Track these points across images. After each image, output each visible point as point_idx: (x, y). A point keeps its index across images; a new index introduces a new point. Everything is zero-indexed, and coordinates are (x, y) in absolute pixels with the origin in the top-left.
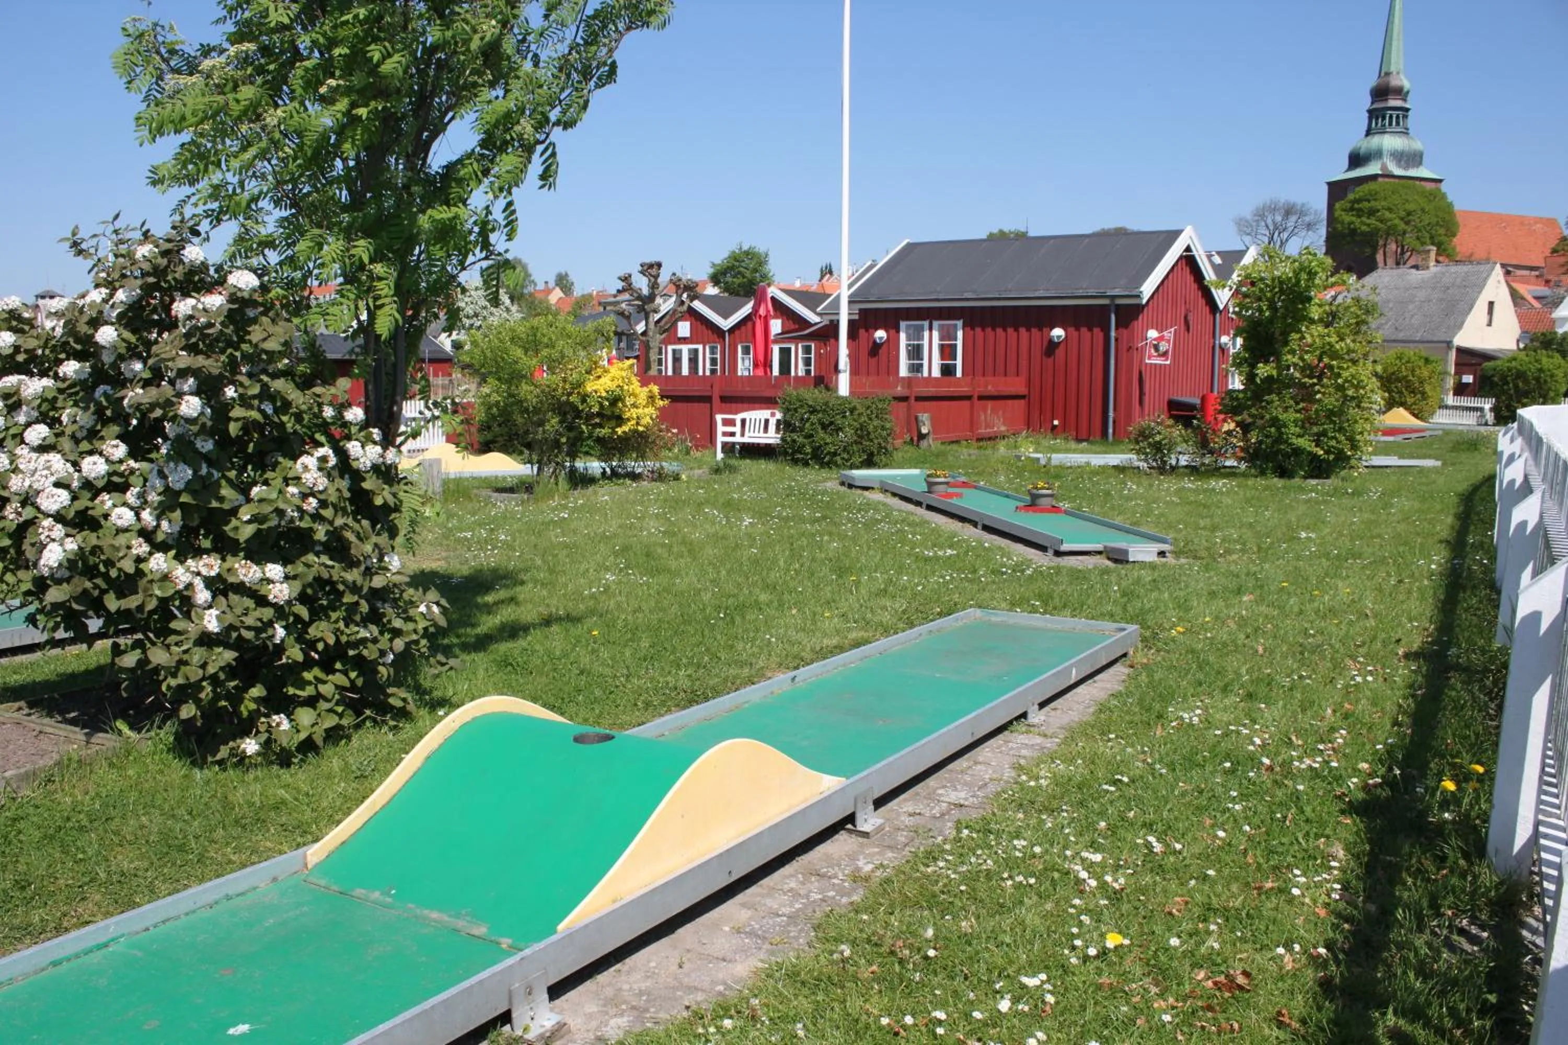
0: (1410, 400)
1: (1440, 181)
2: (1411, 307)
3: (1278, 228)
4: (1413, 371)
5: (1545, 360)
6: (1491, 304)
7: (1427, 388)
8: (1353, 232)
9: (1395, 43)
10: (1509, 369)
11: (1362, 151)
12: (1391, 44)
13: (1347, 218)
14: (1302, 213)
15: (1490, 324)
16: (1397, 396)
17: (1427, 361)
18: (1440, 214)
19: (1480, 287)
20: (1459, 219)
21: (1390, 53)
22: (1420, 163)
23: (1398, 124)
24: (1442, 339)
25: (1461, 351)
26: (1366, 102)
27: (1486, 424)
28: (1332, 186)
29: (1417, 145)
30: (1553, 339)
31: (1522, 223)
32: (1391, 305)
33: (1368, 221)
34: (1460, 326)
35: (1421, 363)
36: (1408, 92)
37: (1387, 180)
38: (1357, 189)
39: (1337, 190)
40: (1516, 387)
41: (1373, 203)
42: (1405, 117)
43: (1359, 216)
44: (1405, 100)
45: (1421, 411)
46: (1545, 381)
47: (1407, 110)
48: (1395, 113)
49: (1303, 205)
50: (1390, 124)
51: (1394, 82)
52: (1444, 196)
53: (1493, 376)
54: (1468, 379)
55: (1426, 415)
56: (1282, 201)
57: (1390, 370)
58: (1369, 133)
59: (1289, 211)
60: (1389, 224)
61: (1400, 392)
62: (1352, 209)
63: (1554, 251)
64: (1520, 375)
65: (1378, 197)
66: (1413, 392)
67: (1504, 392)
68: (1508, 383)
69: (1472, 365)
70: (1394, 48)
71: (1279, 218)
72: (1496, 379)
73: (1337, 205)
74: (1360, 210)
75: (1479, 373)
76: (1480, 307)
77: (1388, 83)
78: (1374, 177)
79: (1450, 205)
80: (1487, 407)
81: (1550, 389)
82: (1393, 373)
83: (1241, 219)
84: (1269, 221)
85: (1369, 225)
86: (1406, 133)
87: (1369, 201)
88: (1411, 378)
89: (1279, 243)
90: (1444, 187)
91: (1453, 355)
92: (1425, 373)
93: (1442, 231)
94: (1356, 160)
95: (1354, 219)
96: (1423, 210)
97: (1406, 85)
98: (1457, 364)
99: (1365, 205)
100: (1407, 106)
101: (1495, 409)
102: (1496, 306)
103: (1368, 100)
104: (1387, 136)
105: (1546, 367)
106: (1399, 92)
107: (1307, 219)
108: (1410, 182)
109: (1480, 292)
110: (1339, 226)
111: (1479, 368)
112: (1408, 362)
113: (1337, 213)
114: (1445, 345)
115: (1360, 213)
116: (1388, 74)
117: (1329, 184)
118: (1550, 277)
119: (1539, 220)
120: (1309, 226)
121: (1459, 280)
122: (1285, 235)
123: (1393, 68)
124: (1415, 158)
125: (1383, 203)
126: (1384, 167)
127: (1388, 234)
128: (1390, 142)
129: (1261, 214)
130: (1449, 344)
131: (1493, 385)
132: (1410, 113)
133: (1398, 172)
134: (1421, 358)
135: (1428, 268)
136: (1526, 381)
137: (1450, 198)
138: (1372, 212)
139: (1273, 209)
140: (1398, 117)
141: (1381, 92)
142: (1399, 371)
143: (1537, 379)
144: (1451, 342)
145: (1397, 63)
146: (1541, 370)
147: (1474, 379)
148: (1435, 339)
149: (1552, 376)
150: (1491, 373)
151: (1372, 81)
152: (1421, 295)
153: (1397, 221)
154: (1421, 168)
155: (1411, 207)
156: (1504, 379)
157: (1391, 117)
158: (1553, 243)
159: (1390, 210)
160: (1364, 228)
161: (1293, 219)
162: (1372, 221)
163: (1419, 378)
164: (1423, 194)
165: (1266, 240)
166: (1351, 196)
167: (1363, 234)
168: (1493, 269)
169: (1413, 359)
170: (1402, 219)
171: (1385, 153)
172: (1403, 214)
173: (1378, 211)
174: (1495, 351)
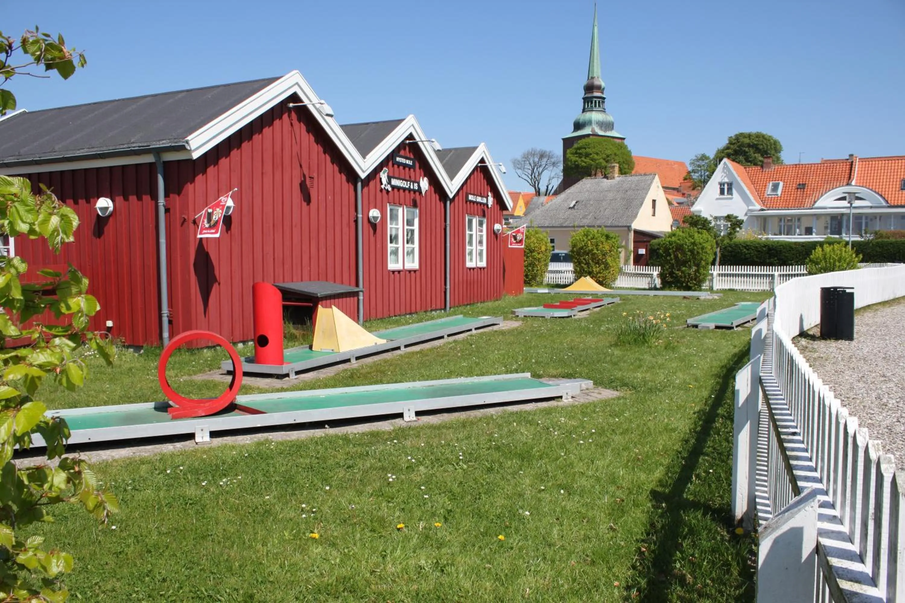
0: (596, 269)
1: (624, 139)
2: (604, 203)
3: (536, 165)
4: (597, 245)
5: (696, 235)
6: (654, 201)
7: (609, 260)
8: (577, 166)
9: (595, 61)
10: (671, 243)
11: (581, 121)
12: (593, 62)
13: (574, 158)
14: (549, 157)
15: (654, 215)
16: (585, 266)
17: (607, 237)
18: (625, 157)
19: (647, 189)
20: (634, 159)
21: (593, 66)
22: (612, 129)
23: (599, 106)
24: (625, 225)
25: (636, 232)
26: (582, 93)
27: (655, 289)
28: (565, 140)
29: (610, 118)
30: (698, 221)
31: (668, 164)
32: (591, 203)
33: (585, 160)
34: (635, 216)
35: (603, 239)
36: (604, 89)
37: (594, 137)
38: (579, 142)
39: (568, 143)
40: (676, 257)
41: (588, 150)
42: (603, 102)
43: (580, 158)
44: (602, 93)
45: (605, 278)
46: (698, 252)
47: (604, 98)
48: (597, 100)
49: (550, 152)
50: (595, 106)
51: (596, 83)
52: (626, 147)
53: (658, 249)
54: (642, 251)
55: (609, 281)
56: (538, 149)
57: (579, 245)
58: (584, 111)
59: (542, 156)
60: (597, 162)
61: (588, 264)
62: (576, 153)
63: (685, 179)
64: (679, 248)
65: (590, 146)
66: (597, 263)
67: (668, 262)
68: (670, 255)
69: (644, 242)
70: (595, 64)
71: (536, 160)
72: (661, 251)
73: (568, 151)
74: (580, 154)
75: (649, 247)
76: (648, 203)
77: (593, 83)
78: (588, 136)
79: (630, 151)
80: (655, 273)
81: (702, 259)
82: (582, 248)
83: (515, 160)
84: (531, 161)
85: (585, 162)
86: (604, 111)
87: (585, 148)
88: (595, 251)
89: (537, 174)
90: (625, 142)
91: (632, 235)
92: (607, 248)
93: (626, 166)
94: (578, 126)
95: (577, 159)
96: (615, 154)
97: (603, 85)
98: (634, 242)
99: (583, 150)
100: (604, 96)
101: (661, 276)
102: (657, 202)
103: (583, 92)
104: (594, 113)
105: (697, 241)
106: (599, 88)
107: (553, 160)
108: (609, 139)
109: (647, 194)
110: (569, 163)
111: (648, 244)
112: (593, 238)
113: (568, 155)
114: (626, 229)
115: (580, 155)
116: (593, 78)
117: (564, 140)
118: (685, 192)
119: (676, 163)
120: (554, 164)
121: (633, 186)
122: (541, 169)
123: (595, 75)
124: (609, 126)
125: (593, 150)
126: (593, 130)
127: (597, 168)
128: (595, 116)
129: (526, 157)
130: (629, 227)
131: (659, 256)
132: (605, 100)
133: (601, 133)
134: (602, 235)
135: (614, 178)
136: (684, 253)
137: (629, 149)
138: (587, 155)
139: (532, 154)
140: (599, 102)
141: (590, 88)
142: (586, 245)
143: (692, 251)
144: (630, 226)
145: (597, 71)
146: (694, 244)
147: (646, 251)
148: (620, 225)
149: (703, 248)
150: (656, 247)
151: (585, 82)
152: (610, 195)
153: (601, 160)
154: (613, 131)
155: (608, 152)
156: (667, 250)
157: (595, 102)
158: (684, 174)
159: (597, 154)
160: (583, 164)
161: (545, 160)
162: (587, 160)
163: (602, 251)
164: (614, 144)
165: (530, 172)
166: (576, 146)
167: (583, 167)
168: (654, 178)
169: (596, 236)
170: (604, 159)
171: (593, 122)
172: (604, 156)
173: (591, 154)
174: (658, 232)
